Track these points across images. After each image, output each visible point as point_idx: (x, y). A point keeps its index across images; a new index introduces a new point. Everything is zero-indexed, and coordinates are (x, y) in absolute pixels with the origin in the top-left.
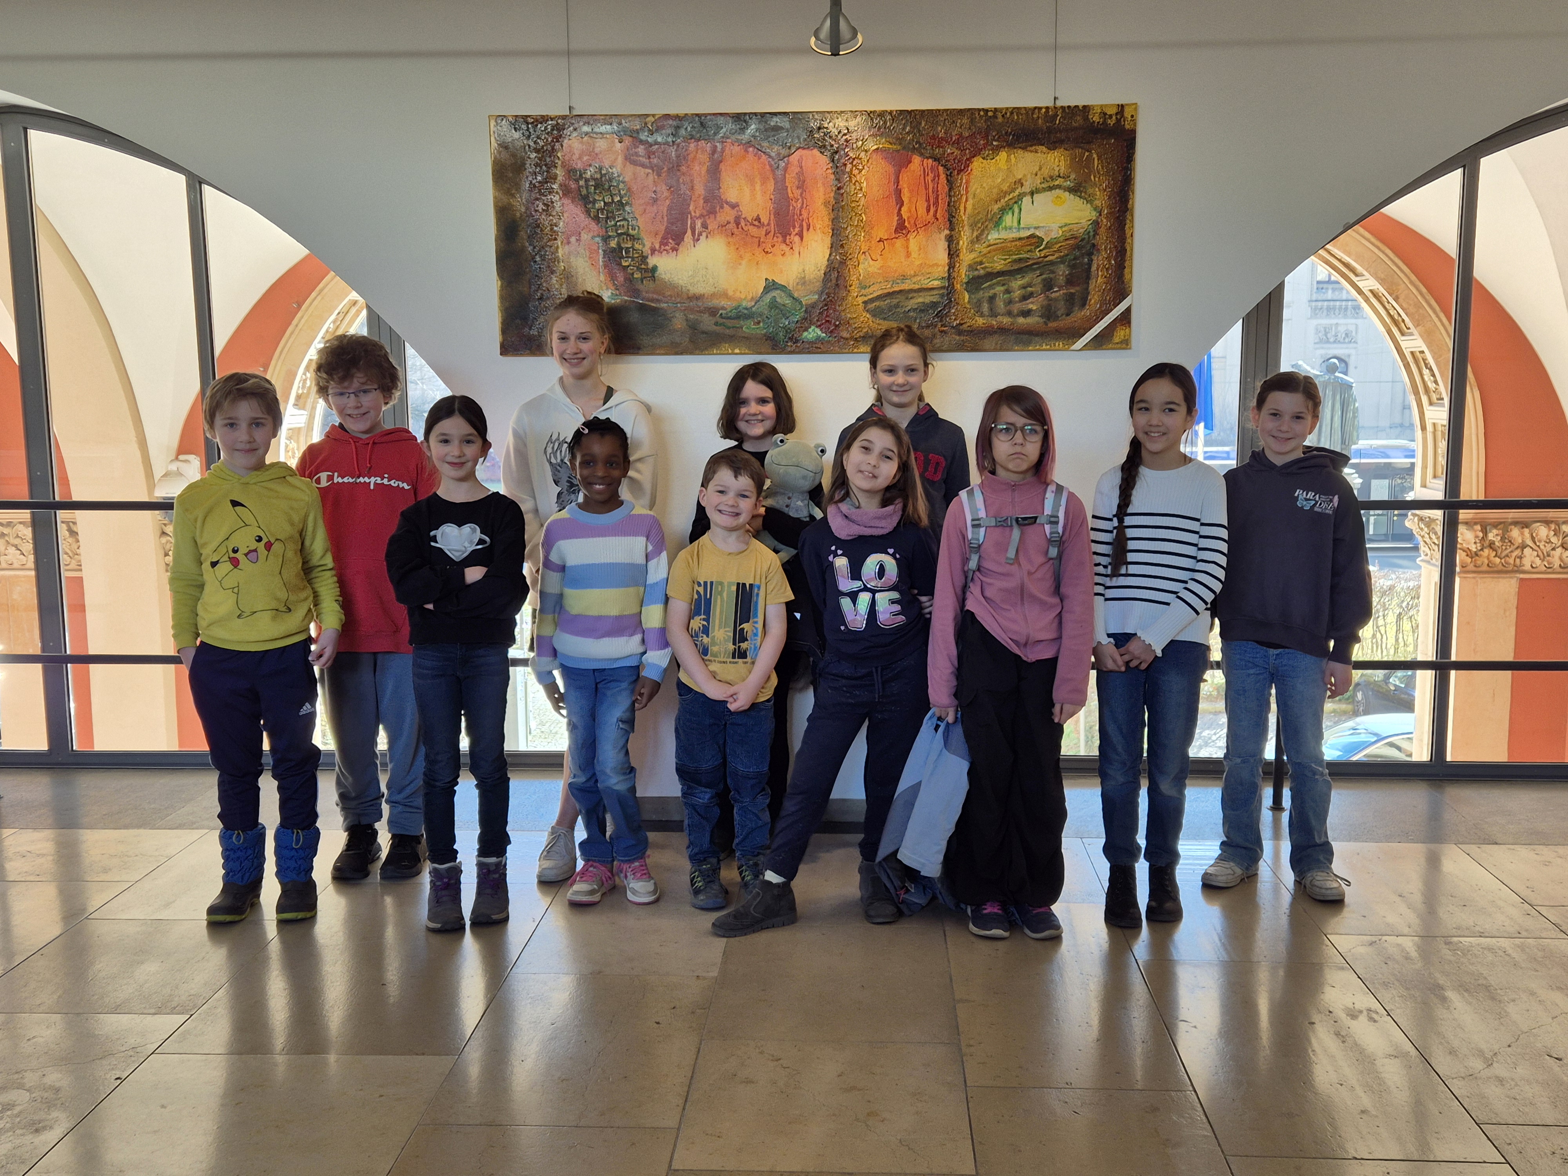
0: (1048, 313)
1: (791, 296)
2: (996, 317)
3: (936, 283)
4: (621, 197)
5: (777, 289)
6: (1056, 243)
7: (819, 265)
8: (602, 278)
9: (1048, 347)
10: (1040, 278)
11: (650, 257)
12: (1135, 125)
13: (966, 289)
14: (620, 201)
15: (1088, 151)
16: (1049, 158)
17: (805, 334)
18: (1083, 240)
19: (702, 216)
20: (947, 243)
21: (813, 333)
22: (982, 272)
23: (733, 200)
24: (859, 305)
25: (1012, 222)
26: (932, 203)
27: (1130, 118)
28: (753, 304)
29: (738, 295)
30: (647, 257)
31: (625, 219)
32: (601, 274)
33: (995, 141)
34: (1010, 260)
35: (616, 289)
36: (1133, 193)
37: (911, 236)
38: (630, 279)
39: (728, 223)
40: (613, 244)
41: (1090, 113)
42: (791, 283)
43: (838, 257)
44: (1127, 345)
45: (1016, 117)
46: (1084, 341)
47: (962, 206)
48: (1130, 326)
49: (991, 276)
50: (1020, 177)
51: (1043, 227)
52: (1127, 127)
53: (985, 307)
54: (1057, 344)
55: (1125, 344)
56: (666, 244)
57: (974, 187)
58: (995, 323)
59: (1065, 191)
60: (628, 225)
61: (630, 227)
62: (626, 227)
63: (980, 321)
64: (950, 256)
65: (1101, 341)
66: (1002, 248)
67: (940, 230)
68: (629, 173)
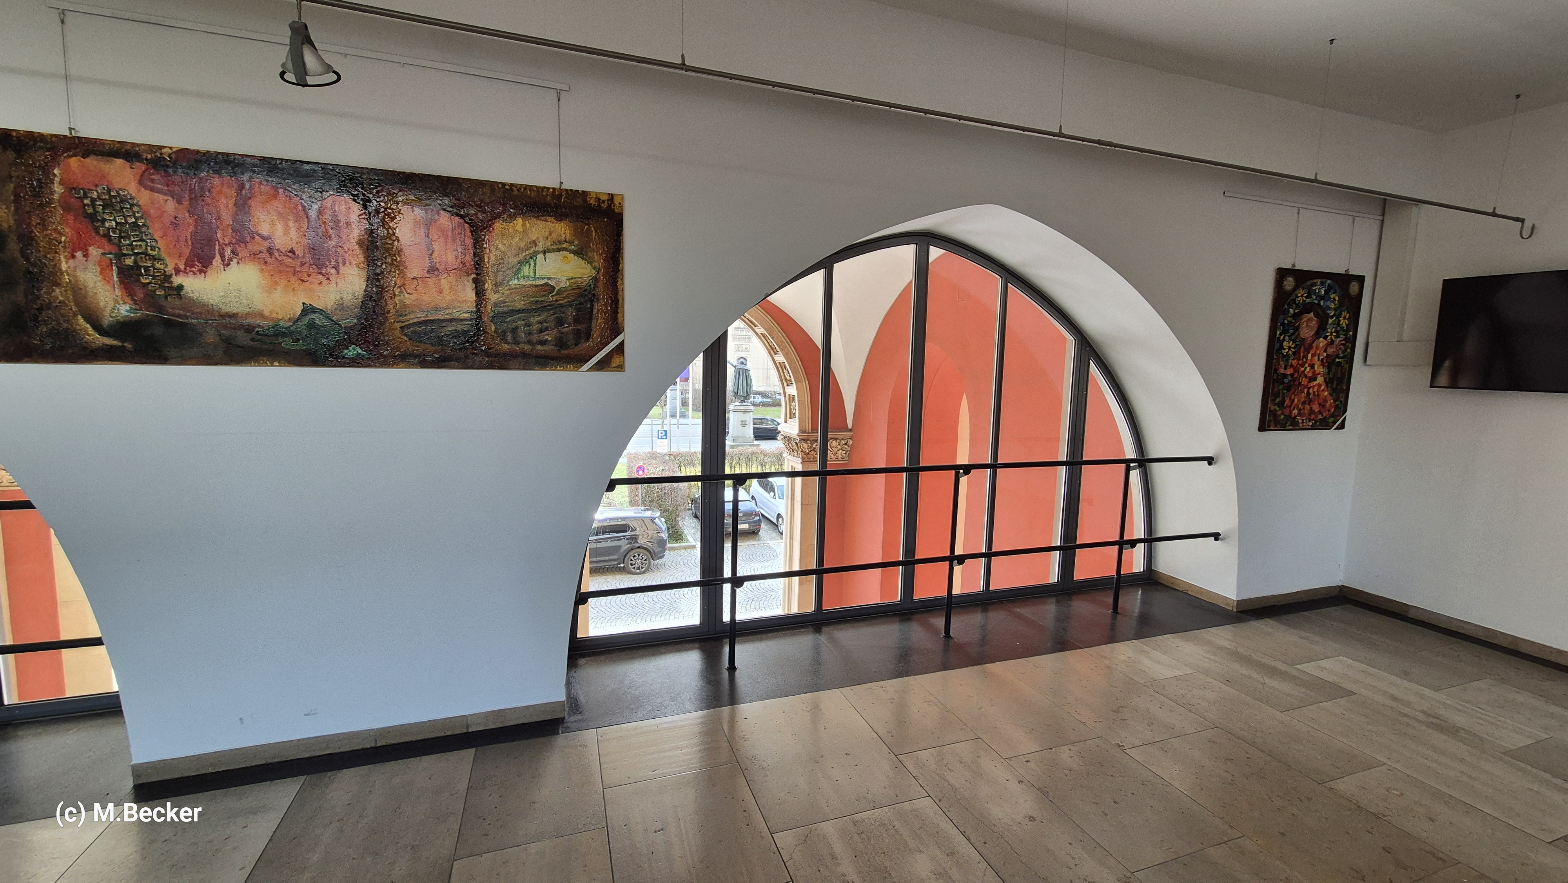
0: (561, 343)
1: (328, 318)
2: (519, 344)
3: (466, 315)
4: (137, 219)
5: (314, 312)
6: (565, 291)
7: (357, 294)
8: (118, 292)
9: (562, 368)
10: (553, 316)
11: (174, 276)
12: (622, 210)
13: (491, 322)
14: (135, 224)
15: (587, 225)
16: (557, 227)
17: (346, 351)
18: (586, 290)
19: (230, 243)
20: (474, 285)
21: (352, 351)
22: (506, 309)
23: (265, 233)
24: (397, 329)
25: (529, 273)
26: (459, 252)
27: (618, 205)
28: (291, 324)
29: (274, 315)
30: (171, 276)
31: (142, 240)
32: (117, 290)
33: (512, 209)
34: (528, 302)
35: (136, 304)
36: (622, 259)
37: (443, 278)
38: (152, 295)
39: (260, 252)
40: (129, 261)
41: (588, 197)
42: (329, 307)
43: (374, 289)
44: (622, 369)
45: (529, 193)
46: (589, 365)
47: (486, 256)
48: (623, 355)
49: (513, 312)
50: (534, 239)
51: (554, 278)
52: (616, 211)
53: (509, 336)
54: (568, 366)
55: (621, 368)
56: (193, 266)
57: (496, 243)
58: (518, 349)
59: (571, 253)
60: (147, 246)
61: (149, 248)
62: (144, 247)
63: (506, 347)
64: (478, 294)
65: (602, 365)
66: (521, 292)
67: (468, 275)
68: (144, 197)
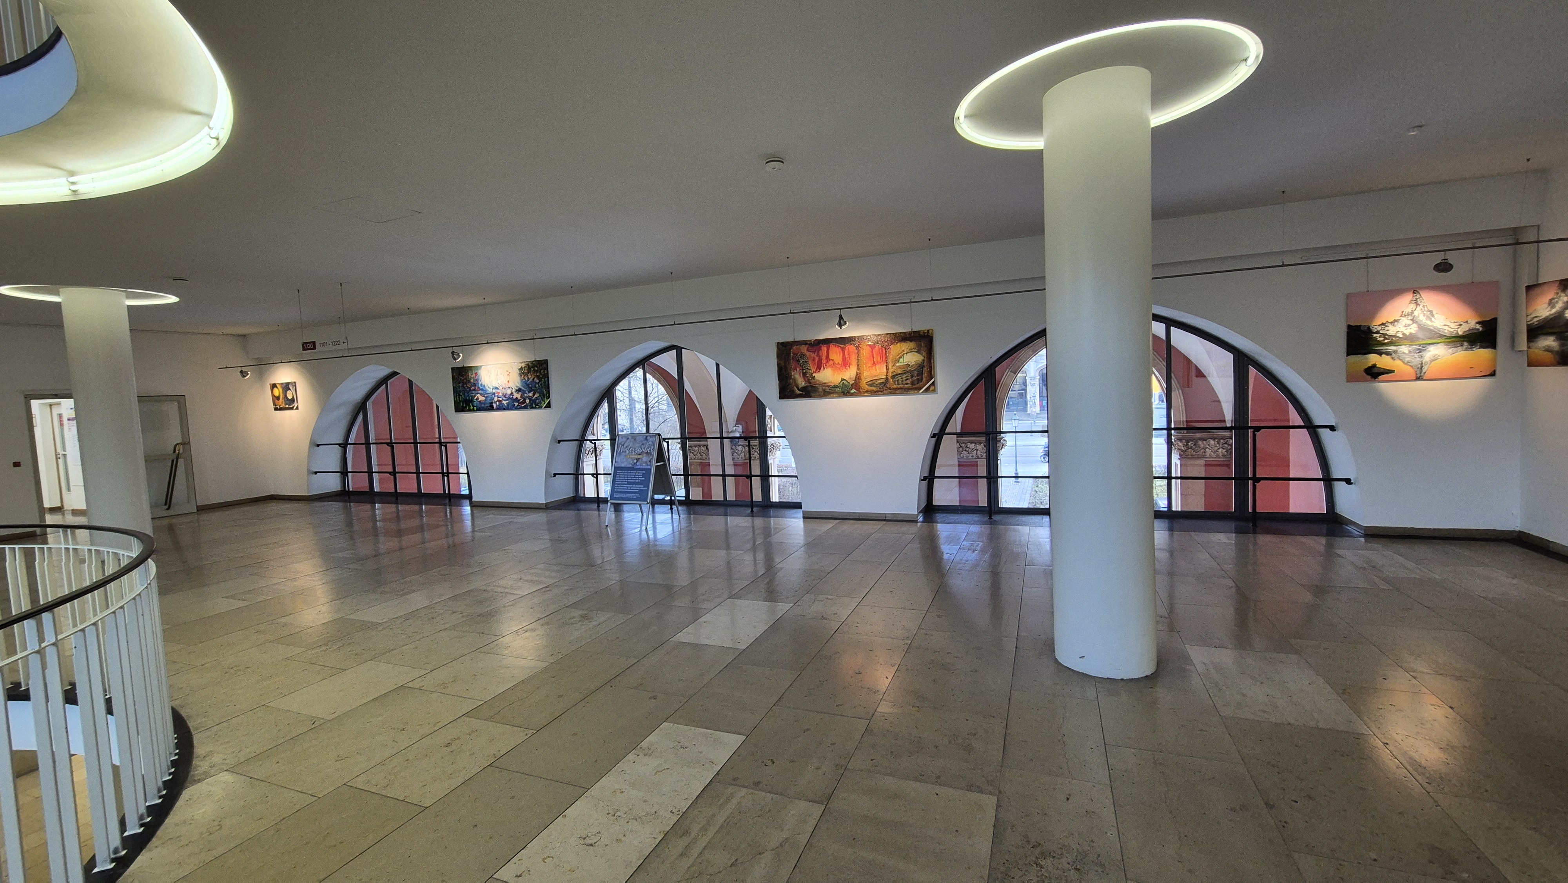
0: (913, 383)
1: (847, 383)
2: (899, 386)
3: (884, 378)
4: (806, 360)
5: (844, 382)
6: (914, 366)
7: (854, 374)
9: (911, 394)
10: (910, 375)
11: (813, 374)
12: (932, 335)
13: (891, 380)
15: (922, 342)
16: (910, 344)
17: (851, 393)
18: (921, 365)
19: (825, 364)
20: (886, 367)
21: (853, 391)
22: (895, 374)
23: (833, 359)
24: (864, 385)
25: (902, 361)
26: (881, 357)
27: (932, 333)
28: (839, 385)
29: (835, 383)
31: (807, 366)
32: (802, 380)
33: (897, 341)
34: (902, 371)
35: (806, 383)
36: (934, 352)
37: (877, 366)
38: (809, 380)
39: (832, 365)
40: (805, 371)
41: (921, 332)
42: (847, 380)
43: (859, 372)
45: (901, 335)
46: (922, 390)
47: (889, 358)
48: (934, 386)
49: (897, 375)
50: (903, 350)
51: (910, 362)
52: (930, 335)
53: (897, 384)
54: (913, 393)
55: (934, 391)
56: (817, 371)
57: (892, 352)
58: (899, 388)
59: (915, 352)
62: (808, 368)
63: (895, 386)
64: (887, 370)
65: (927, 390)
66: (900, 367)
67: (884, 364)
68: (808, 354)
